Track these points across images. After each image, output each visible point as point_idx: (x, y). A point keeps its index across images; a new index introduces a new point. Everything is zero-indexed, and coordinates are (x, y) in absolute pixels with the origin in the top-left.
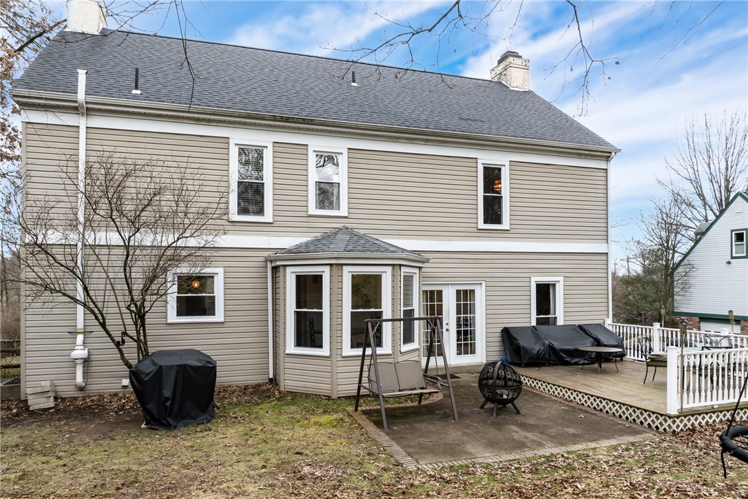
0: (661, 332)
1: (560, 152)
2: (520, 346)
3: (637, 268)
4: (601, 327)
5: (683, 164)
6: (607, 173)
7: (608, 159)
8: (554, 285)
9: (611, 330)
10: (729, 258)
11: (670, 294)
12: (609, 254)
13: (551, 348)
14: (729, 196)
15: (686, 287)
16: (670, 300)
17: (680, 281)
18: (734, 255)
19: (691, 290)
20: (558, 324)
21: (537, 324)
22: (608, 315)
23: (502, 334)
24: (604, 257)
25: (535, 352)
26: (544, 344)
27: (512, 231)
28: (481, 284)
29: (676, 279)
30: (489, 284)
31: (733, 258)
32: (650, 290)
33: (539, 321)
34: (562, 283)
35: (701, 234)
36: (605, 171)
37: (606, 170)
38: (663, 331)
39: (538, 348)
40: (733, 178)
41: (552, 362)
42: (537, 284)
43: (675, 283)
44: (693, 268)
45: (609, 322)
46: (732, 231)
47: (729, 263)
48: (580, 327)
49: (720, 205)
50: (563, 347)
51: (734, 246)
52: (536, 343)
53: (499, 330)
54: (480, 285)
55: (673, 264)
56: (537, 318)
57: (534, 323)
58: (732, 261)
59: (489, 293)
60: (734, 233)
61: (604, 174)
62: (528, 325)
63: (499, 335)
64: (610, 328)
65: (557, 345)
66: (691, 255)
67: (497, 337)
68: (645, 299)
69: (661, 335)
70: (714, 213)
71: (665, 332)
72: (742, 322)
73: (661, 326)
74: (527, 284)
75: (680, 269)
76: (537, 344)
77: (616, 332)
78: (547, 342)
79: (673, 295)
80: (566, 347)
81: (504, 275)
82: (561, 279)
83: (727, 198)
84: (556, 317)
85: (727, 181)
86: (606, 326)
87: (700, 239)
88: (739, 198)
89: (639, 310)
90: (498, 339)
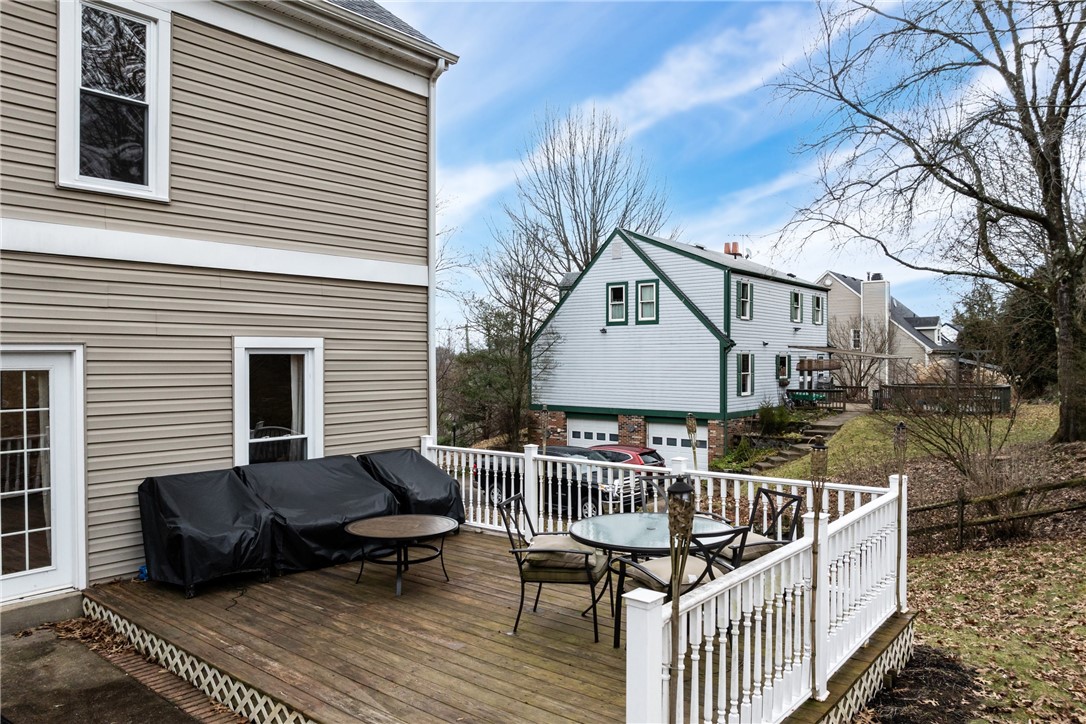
0: (541, 464)
1: (317, 28)
2: (180, 537)
3: (479, 340)
4: (412, 455)
5: (540, 191)
6: (427, 106)
7: (430, 74)
8: (300, 359)
9: (435, 462)
10: (603, 324)
11: (526, 377)
12: (432, 291)
13: (278, 527)
14: (596, 241)
15: (548, 365)
16: (526, 386)
17: (540, 359)
18: (611, 320)
19: (557, 371)
20: (310, 457)
21: (252, 461)
22: (428, 427)
23: (140, 499)
24: (420, 297)
25: (227, 549)
26: (257, 520)
27: (176, 208)
28: (70, 353)
29: (534, 354)
30: (96, 354)
31: (609, 324)
32: (497, 371)
33: (257, 453)
34: (319, 354)
35: (567, 289)
36: (423, 102)
37: (427, 99)
38: (545, 463)
39: (238, 534)
40: (601, 218)
41: (282, 566)
42: (252, 357)
43: (533, 361)
44: (559, 337)
45: (430, 441)
46: (608, 285)
47: (604, 331)
48: (365, 461)
49: (585, 252)
50: (312, 523)
51: (610, 307)
52: (235, 519)
53: (134, 486)
54: (65, 359)
55: (532, 332)
56: (250, 444)
57: (242, 459)
58: (609, 329)
59: (96, 381)
60: (610, 288)
61: (421, 109)
62: (225, 465)
63: (132, 500)
64: (431, 457)
65: (295, 517)
66: (556, 318)
67: (124, 507)
68: (490, 385)
69: (541, 474)
70: (578, 265)
71: (550, 465)
72: (620, 417)
73: (540, 453)
74: (223, 355)
75: (540, 340)
76: (238, 524)
77: (445, 465)
78: (265, 514)
79: (530, 379)
80: (322, 522)
81: (150, 329)
82: (318, 343)
83: (594, 245)
84: (306, 439)
85: (594, 220)
86: (425, 454)
87: (567, 296)
88: (617, 237)
89: (483, 403)
90: (132, 513)
